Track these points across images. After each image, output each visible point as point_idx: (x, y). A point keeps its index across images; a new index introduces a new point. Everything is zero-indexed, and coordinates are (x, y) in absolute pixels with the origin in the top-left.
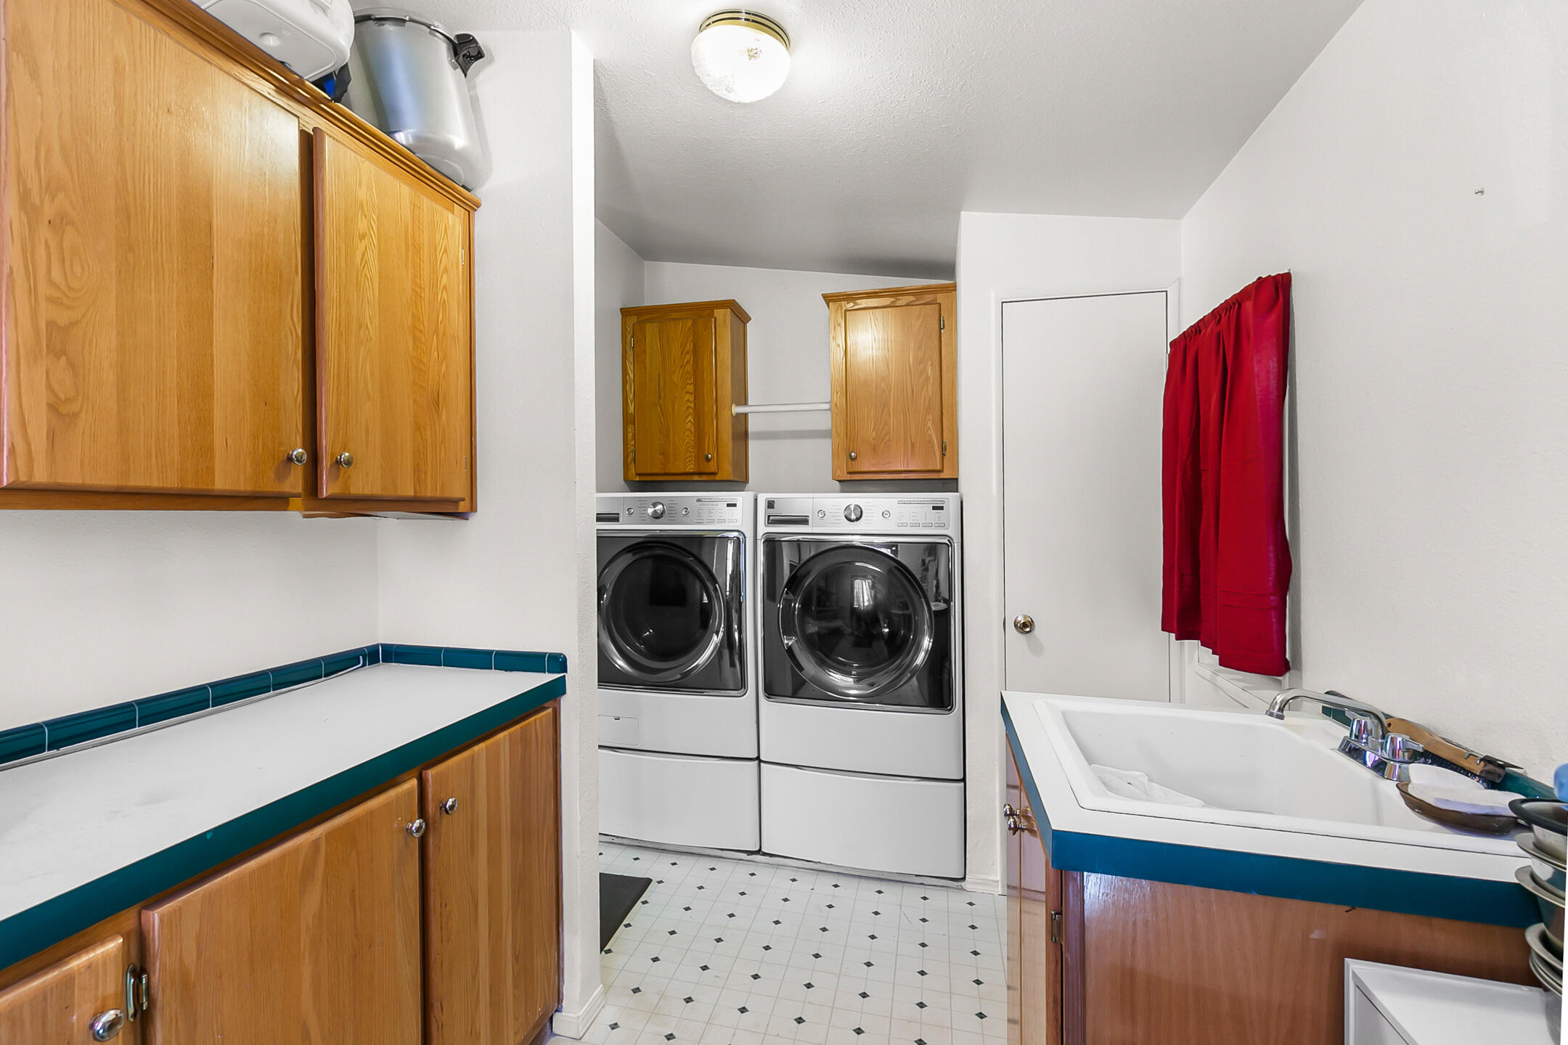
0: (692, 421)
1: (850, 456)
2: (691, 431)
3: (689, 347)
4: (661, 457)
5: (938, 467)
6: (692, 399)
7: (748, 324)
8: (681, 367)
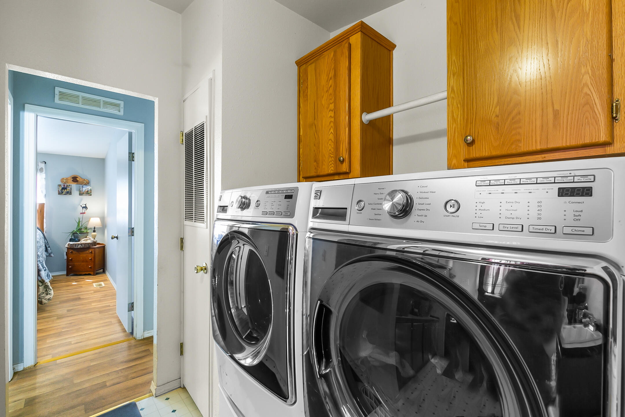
0: (333, 132)
1: (466, 140)
2: (332, 141)
3: (332, 74)
4: (315, 163)
5: (603, 137)
6: (332, 115)
7: (394, 52)
8: (327, 91)
